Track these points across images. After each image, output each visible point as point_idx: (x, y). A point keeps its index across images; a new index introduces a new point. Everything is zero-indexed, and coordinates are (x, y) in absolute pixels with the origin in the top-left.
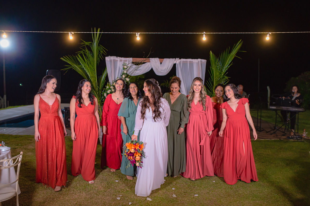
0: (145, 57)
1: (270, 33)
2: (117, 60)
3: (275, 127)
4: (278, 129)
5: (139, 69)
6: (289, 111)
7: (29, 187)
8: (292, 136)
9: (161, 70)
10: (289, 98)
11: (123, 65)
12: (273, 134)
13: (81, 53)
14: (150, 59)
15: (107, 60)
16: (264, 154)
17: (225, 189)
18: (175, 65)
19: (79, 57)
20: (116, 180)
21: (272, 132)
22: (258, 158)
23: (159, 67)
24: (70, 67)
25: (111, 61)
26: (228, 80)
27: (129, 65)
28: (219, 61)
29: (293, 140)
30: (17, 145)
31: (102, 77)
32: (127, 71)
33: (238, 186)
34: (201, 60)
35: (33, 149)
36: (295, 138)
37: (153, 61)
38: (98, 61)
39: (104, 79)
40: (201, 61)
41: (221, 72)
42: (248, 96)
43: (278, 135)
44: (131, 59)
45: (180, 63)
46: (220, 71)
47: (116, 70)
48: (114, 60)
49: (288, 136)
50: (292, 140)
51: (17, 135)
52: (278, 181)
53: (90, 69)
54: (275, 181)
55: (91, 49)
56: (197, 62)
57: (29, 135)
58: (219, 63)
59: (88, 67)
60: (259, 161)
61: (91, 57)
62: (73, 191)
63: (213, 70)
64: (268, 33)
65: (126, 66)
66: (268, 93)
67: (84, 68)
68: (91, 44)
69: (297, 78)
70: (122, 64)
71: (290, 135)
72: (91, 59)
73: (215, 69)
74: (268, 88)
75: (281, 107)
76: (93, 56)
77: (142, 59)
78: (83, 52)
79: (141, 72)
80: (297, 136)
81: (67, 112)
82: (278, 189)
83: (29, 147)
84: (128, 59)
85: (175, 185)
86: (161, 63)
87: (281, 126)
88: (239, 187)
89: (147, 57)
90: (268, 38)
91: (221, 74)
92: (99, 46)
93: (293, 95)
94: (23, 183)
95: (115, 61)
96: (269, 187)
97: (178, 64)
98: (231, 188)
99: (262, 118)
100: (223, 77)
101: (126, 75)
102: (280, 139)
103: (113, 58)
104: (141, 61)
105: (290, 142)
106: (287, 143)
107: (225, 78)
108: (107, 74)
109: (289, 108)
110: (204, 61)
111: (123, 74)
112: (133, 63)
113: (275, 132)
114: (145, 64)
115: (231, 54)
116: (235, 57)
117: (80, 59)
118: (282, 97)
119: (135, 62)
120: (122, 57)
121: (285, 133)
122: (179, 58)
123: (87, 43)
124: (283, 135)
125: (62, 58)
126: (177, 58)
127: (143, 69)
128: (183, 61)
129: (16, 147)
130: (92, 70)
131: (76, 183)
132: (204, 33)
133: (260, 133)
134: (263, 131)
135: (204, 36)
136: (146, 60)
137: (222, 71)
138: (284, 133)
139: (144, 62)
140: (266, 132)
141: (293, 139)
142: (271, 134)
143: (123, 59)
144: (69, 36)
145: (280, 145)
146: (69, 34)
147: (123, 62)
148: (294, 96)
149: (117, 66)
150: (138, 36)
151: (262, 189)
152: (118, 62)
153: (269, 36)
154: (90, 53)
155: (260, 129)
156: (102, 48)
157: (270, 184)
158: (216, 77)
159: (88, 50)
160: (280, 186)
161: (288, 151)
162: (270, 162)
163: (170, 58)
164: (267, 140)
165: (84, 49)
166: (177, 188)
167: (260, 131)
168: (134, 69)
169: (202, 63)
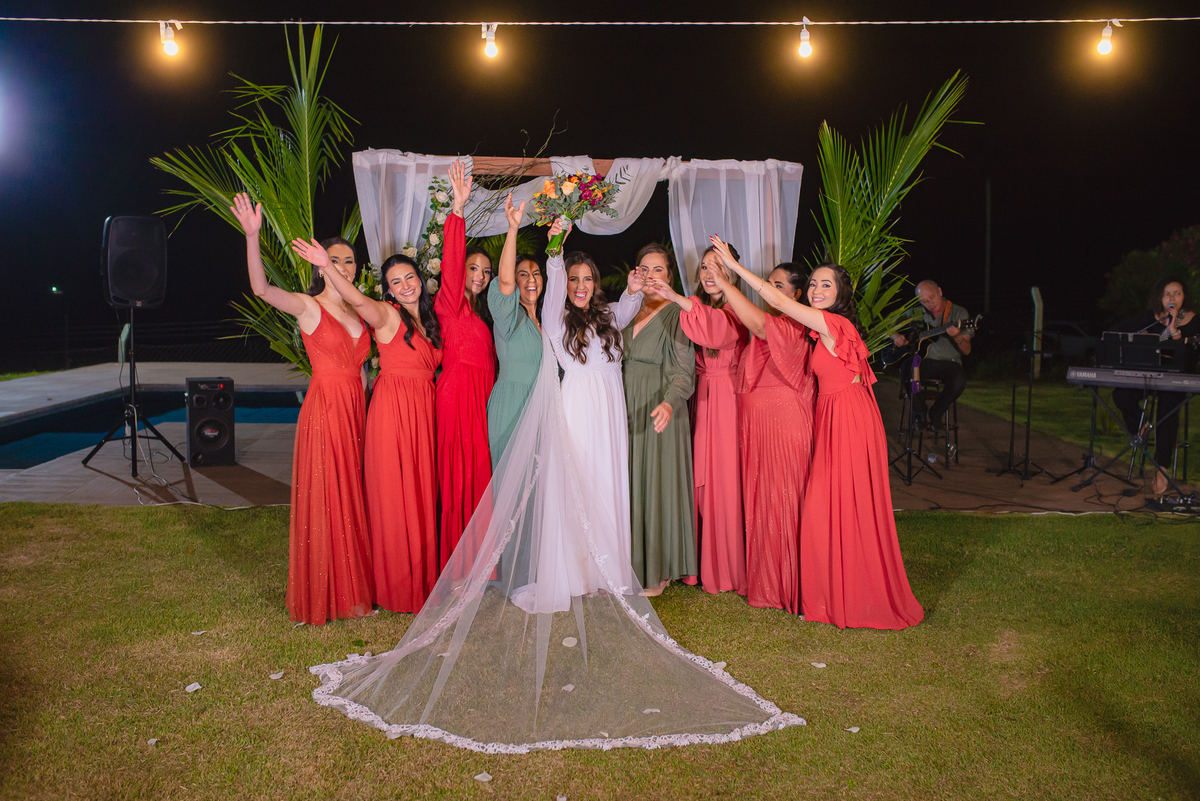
0: (531, 154)
1: (1116, 22)
2: (405, 168)
3: (1087, 459)
4: (1100, 465)
11: (431, 188)
12: (1079, 486)
13: (237, 135)
14: (553, 159)
15: (359, 167)
16: (1059, 585)
17: (912, 770)
19: (235, 158)
21: (1076, 480)
24: (194, 198)
25: (375, 170)
26: (900, 251)
29: (1172, 517)
33: (969, 754)
34: (779, 163)
35: (28, 571)
36: (1181, 508)
37: (567, 168)
38: (320, 172)
40: (780, 171)
41: (870, 219)
42: (973, 324)
43: (1103, 492)
45: (685, 177)
46: (864, 216)
47: (402, 210)
48: (390, 167)
50: (1168, 514)
52: (1153, 719)
53: (284, 206)
54: (1138, 721)
55: (286, 118)
56: (763, 172)
57: (26, 504)
58: (860, 181)
59: (276, 200)
60: (1044, 617)
61: (291, 157)
63: (830, 206)
64: (1105, 23)
65: (444, 194)
66: (1033, 313)
68: (284, 93)
69: (1154, 254)
70: (428, 186)
72: (289, 165)
73: (842, 204)
74: (1035, 292)
75: (1116, 372)
76: (296, 150)
77: (518, 161)
78: (252, 130)
80: (1188, 497)
81: (197, 399)
82: (1161, 765)
83: (11, 560)
84: (452, 159)
87: (1114, 454)
88: (975, 756)
89: (541, 151)
90: (1104, 47)
91: (868, 229)
92: (324, 106)
95: (395, 173)
96: (1116, 757)
97: (676, 184)
98: (940, 762)
99: (1034, 423)
100: (876, 239)
102: (1116, 512)
103: (385, 157)
104: (512, 169)
105: (1160, 523)
106: (1148, 529)
107: (888, 244)
108: (361, 229)
109: (1154, 374)
110: (794, 169)
111: (433, 228)
113: (1091, 478)
114: (529, 183)
115: (915, 135)
117: (238, 163)
119: (485, 176)
120: (425, 153)
121: (1136, 485)
122: (680, 157)
123: (268, 92)
124: (1127, 493)
125: (157, 161)
126: (672, 157)
128: (698, 169)
130: (296, 215)
131: (193, 747)
132: (806, 21)
133: (1025, 482)
134: (1036, 474)
135: (805, 35)
136: (535, 167)
137: (872, 214)
138: (1128, 482)
139: (527, 174)
140: (1052, 480)
141: (1173, 511)
142: (1075, 489)
143: (431, 160)
144: (163, 42)
145: (1124, 538)
146: (162, 31)
147: (430, 174)
149: (404, 193)
150: (491, 40)
151: (1085, 767)
152: (407, 175)
153: (1110, 34)
154: (284, 137)
155: (1023, 465)
156: (336, 114)
157: (1120, 739)
158: (844, 243)
159: (273, 124)
160: (1166, 747)
161: (1164, 565)
162: (1096, 623)
163: (641, 157)
164: (1062, 517)
165: (255, 118)
166: (679, 770)
167: (1026, 475)
168: (482, 206)
169: (784, 178)
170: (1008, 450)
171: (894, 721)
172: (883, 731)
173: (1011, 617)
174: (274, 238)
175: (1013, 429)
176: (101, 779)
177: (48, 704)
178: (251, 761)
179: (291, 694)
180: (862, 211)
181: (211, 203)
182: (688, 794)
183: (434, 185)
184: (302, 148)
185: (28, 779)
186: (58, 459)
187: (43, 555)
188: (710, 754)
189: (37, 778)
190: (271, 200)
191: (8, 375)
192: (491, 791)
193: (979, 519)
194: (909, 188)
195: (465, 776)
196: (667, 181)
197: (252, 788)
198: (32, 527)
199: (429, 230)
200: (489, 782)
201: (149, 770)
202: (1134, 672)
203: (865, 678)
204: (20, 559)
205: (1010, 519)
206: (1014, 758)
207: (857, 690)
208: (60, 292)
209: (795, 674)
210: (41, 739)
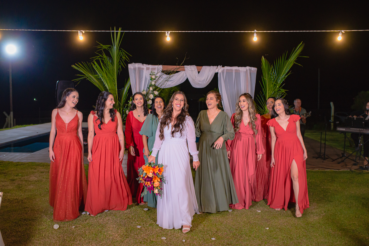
0: (179, 65)
1: (343, 31)
2: (143, 69)
3: (343, 154)
4: (347, 156)
5: (170, 80)
6: (361, 134)
7: (22, 234)
8: (366, 166)
9: (199, 81)
10: (362, 117)
11: (150, 74)
12: (340, 162)
13: (97, 59)
14: (185, 66)
15: (130, 68)
16: (331, 191)
17: (283, 240)
18: (216, 74)
19: (95, 65)
20: (138, 225)
21: (340, 160)
22: (323, 195)
23: (196, 77)
24: (83, 77)
25: (135, 69)
26: (285, 93)
27: (158, 75)
28: (274, 70)
30: (17, 176)
31: (124, 89)
32: (155, 82)
33: (299, 236)
34: (250, 68)
35: (36, 181)
37: (189, 69)
38: (119, 69)
39: (126, 92)
40: (250, 70)
41: (276, 84)
42: (309, 114)
43: (348, 164)
44: (160, 67)
45: (223, 72)
46: (274, 83)
47: (142, 80)
48: (139, 68)
49: (361, 166)
50: (366, 171)
51: (19, 162)
52: (354, 228)
53: (109, 79)
54: (349, 228)
55: (110, 54)
56: (245, 70)
57: (33, 163)
58: (273, 72)
59: (106, 77)
60: (325, 199)
61: (111, 65)
62: (80, 240)
63: (265, 80)
64: (340, 32)
65: (154, 76)
66: (331, 110)
67: (102, 78)
68: (110, 47)
70: (149, 74)
71: (363, 164)
72: (110, 67)
73: (268, 79)
74: (332, 104)
75: (351, 129)
76: (112, 63)
77: (175, 67)
78: (100, 57)
79: (173, 83)
82: (354, 240)
83: (31, 178)
84: (156, 66)
85: (215, 232)
86: (199, 72)
87: (351, 153)
88: (301, 236)
89: (182, 64)
90: (340, 38)
91: (276, 86)
92: (120, 51)
93: (367, 113)
94: (15, 229)
95: (140, 70)
96: (341, 238)
97: (220, 73)
98: (291, 238)
99: (327, 143)
100: (278, 90)
101: (154, 87)
102: (350, 170)
103: (137, 65)
104: (173, 69)
105: (364, 173)
106: (360, 175)
107: (281, 91)
108: (130, 86)
109: (362, 129)
110: (254, 69)
111: (151, 86)
112: (163, 72)
113: (344, 160)
114: (178, 73)
115: (289, 60)
116: (294, 65)
117: (96, 66)
118: (353, 116)
119: (166, 71)
120: (149, 64)
121: (357, 162)
122: (222, 66)
123: (105, 47)
124: (354, 165)
125: (73, 66)
126: (219, 66)
127: (177, 80)
128: (227, 69)
129: (15, 178)
130: (112, 81)
131: (85, 229)
132: (255, 31)
133: (324, 161)
134: (327, 158)
135: (255, 35)
136: (180, 68)
137: (277, 82)
138: (355, 161)
139: (178, 70)
140: (332, 160)
142: (339, 163)
143: (150, 66)
144: (79, 36)
145: (352, 178)
146: (79, 34)
147: (150, 70)
148: (368, 115)
149: (143, 76)
150: (168, 36)
151: (332, 240)
152: (144, 71)
153: (341, 35)
154: (109, 59)
155: (323, 156)
156: (124, 53)
157: (343, 233)
158: (269, 90)
159: (106, 56)
160: (356, 235)
161: (363, 186)
162: (340, 201)
163: (210, 66)
164: (334, 171)
165: (101, 54)
166: (217, 238)
167: (324, 159)
168: (165, 79)
169: (252, 72)
170: (319, 151)
171: (279, 227)
172: (275, 229)
173: (315, 199)
174: (106, 88)
175: (321, 145)
176: (61, 236)
177: (45, 217)
178: (100, 232)
179: (111, 216)
180: (274, 81)
181: (88, 78)
182: (220, 244)
183: (151, 73)
184: (114, 63)
185: (41, 235)
186: (41, 150)
187: (39, 177)
188: (226, 234)
189: (44, 235)
190: (105, 77)
191: (25, 125)
192: (166, 242)
193: (309, 171)
194: (287, 75)
195: (159, 238)
196: (218, 73)
197: (101, 239)
198: (36, 169)
199: (149, 86)
200: (165, 239)
201: (73, 234)
202: (350, 215)
203: (272, 215)
204: (33, 178)
205: (318, 171)
206: (312, 237)
207: (269, 218)
208: (36, 100)
209: (252, 213)
210: (44, 225)
